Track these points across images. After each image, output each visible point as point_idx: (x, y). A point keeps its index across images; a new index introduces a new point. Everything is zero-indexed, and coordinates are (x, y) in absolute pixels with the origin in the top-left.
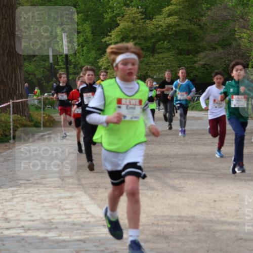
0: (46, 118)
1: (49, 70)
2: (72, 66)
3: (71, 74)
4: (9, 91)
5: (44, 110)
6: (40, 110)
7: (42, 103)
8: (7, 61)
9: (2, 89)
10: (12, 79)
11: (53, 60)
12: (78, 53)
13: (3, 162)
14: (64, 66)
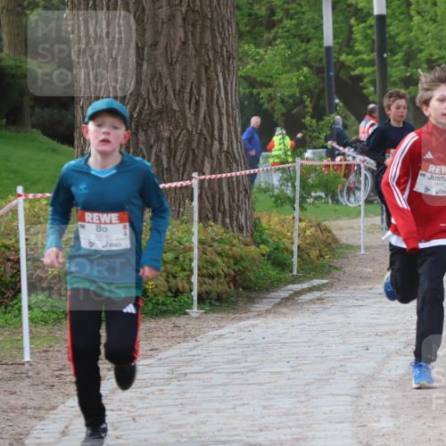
0: (308, 233)
1: (319, 71)
2: (399, 56)
3: (395, 84)
4: (189, 142)
5: (301, 207)
6: (287, 207)
7: (297, 183)
8: (184, 43)
9: (166, 134)
10: (197, 103)
11: (335, 37)
12: (419, 13)
13: (168, 381)
14: (374, 55)
